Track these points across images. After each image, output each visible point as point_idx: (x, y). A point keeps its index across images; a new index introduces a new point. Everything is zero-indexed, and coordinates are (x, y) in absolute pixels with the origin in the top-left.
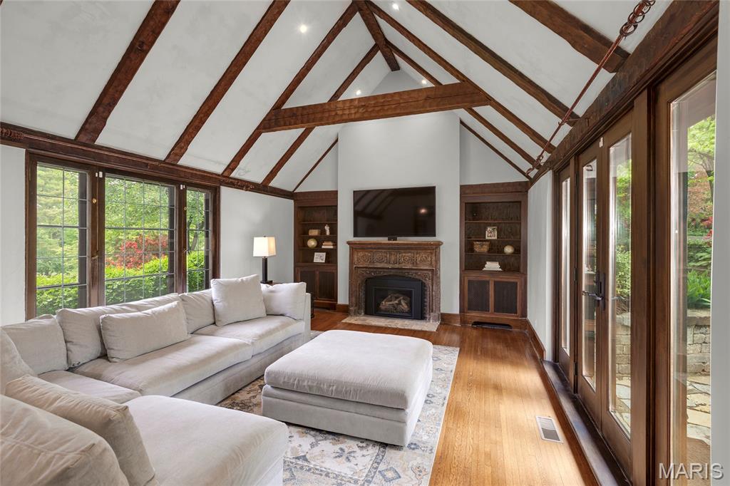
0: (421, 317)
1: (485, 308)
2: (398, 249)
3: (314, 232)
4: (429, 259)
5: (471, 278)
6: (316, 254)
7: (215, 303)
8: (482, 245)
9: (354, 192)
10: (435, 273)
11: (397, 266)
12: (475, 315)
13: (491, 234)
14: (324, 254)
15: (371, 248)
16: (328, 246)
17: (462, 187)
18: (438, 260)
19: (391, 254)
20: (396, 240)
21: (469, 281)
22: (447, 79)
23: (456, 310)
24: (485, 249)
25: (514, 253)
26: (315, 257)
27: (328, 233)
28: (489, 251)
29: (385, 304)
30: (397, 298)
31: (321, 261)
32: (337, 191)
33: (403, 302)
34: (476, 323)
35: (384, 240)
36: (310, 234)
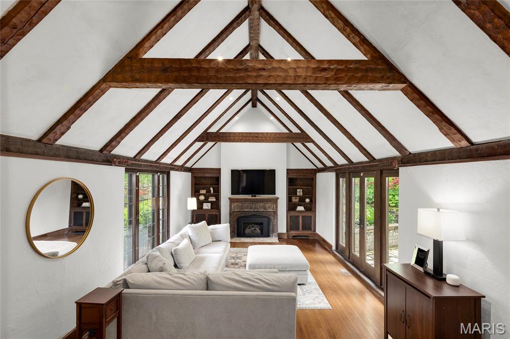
0: (268, 236)
1: (298, 229)
2: (257, 201)
3: (204, 192)
4: (272, 206)
5: (291, 215)
6: (204, 204)
7: (191, 237)
8: (296, 198)
9: (232, 170)
10: (275, 213)
11: (256, 210)
12: (294, 233)
13: (300, 192)
14: (210, 204)
15: (243, 201)
16: (213, 199)
17: (287, 170)
18: (277, 207)
19: (252, 204)
20: (255, 196)
21: (290, 216)
22: (295, 130)
23: (284, 231)
24: (297, 200)
25: (310, 202)
26: (204, 205)
27: (212, 192)
28: (299, 201)
29: (248, 231)
30: (253, 227)
31: (208, 208)
32: (220, 169)
33: (257, 229)
34: (293, 236)
35: (249, 197)
36: (201, 192)
